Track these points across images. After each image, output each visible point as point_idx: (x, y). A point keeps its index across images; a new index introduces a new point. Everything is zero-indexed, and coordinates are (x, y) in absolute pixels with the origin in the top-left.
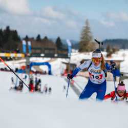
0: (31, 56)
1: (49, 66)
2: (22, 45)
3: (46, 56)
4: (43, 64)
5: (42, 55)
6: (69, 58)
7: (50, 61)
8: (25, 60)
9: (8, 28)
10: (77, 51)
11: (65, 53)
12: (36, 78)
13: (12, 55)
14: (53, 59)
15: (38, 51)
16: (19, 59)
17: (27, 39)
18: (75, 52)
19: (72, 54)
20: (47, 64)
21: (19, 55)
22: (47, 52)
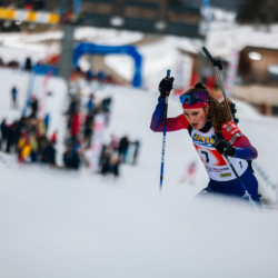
0: (81, 23)
1: (138, 60)
3: (129, 26)
4: (117, 50)
5: (117, 21)
6: (203, 38)
7: (141, 43)
8: (58, 35)
10: (231, 16)
11: (190, 20)
12: (92, 96)
14: (150, 37)
15: (104, 8)
16: (42, 28)
18: (224, 20)
19: (214, 25)
20: (130, 50)
21: (42, 17)
22: (131, 12)
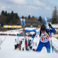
0: (25, 27)
2: (20, 21)
4: (32, 31)
5: (32, 26)
7: (36, 29)
8: (22, 29)
9: (12, 12)
13: (15, 27)
14: (37, 28)
15: (29, 24)
17: (23, 18)
20: (34, 31)
21: (19, 27)
22: (34, 24)
